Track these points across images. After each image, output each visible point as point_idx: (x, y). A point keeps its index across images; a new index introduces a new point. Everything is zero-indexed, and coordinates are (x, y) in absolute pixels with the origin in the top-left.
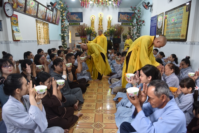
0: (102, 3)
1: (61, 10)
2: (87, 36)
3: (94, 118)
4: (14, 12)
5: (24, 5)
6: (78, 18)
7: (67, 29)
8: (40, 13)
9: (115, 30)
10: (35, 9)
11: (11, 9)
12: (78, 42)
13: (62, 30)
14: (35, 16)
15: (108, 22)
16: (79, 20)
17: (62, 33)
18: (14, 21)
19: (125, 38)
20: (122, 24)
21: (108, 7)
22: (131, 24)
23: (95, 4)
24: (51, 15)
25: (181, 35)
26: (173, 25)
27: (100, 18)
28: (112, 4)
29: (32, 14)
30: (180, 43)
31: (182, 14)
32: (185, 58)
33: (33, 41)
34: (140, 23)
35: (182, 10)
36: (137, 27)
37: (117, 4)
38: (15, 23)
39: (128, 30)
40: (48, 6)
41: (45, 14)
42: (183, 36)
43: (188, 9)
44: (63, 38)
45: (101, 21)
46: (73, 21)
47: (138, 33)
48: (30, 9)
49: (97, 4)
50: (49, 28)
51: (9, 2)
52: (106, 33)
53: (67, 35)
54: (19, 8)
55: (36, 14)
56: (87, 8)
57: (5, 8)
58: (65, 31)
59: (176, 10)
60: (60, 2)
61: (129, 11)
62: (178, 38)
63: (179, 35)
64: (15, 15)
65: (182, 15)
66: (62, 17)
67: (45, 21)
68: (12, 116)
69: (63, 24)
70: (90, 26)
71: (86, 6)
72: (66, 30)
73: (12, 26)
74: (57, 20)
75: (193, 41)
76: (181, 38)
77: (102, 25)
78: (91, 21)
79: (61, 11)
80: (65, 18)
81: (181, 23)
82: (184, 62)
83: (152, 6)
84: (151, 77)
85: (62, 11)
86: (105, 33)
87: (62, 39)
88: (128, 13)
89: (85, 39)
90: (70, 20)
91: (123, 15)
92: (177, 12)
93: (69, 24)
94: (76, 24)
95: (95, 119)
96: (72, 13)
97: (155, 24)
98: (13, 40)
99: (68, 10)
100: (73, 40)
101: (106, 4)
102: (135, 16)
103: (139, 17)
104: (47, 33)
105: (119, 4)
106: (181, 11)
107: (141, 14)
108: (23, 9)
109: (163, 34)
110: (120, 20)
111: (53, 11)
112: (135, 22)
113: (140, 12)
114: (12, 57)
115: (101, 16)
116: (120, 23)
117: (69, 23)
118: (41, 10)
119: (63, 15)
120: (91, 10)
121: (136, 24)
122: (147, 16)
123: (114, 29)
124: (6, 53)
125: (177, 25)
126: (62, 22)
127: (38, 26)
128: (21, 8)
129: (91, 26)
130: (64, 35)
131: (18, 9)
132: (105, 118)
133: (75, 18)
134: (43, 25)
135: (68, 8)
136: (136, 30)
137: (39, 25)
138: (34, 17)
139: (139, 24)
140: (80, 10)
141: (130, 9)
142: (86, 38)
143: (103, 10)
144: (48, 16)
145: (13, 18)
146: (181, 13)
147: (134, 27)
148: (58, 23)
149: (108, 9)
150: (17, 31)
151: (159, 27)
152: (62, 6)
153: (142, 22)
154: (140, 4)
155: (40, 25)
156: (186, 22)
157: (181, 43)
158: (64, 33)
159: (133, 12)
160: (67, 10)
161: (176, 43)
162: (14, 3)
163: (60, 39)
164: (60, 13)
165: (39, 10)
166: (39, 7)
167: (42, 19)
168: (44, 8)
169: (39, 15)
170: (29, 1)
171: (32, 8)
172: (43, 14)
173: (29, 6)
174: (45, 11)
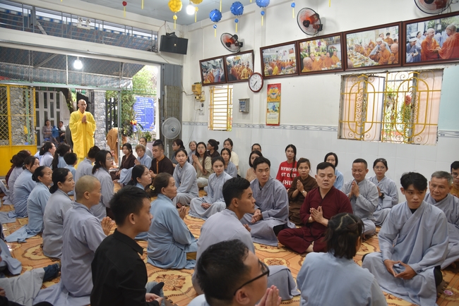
5: (295, 61)
11: (260, 81)
14: (336, 68)
18: (272, 95)
48: (314, 61)
57: (251, 82)
64: (276, 84)
98: (266, 123)
128: (287, 69)
131: (282, 73)
137: (358, 86)
145: (271, 90)
150: (273, 110)
162: (273, 67)
165: (352, 48)
166: (352, 41)
167: (378, 66)
168: (384, 31)
169: (358, 60)
170: (309, 47)
171: (319, 55)
172: (378, 52)
173: (309, 56)
174: (391, 37)
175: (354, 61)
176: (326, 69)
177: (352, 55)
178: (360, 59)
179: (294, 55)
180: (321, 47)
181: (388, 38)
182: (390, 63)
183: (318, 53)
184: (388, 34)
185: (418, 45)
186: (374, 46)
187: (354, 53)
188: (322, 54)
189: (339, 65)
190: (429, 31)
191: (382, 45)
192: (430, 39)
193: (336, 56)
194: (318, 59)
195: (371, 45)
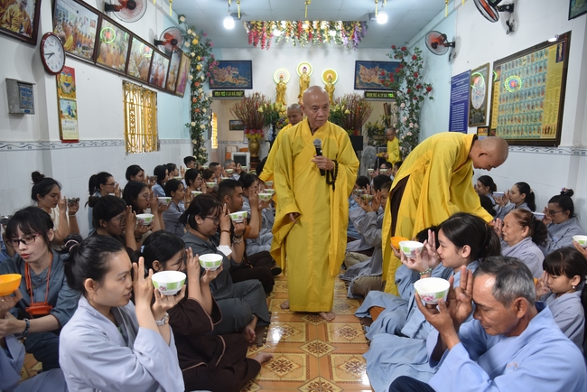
0: (310, 36)
1: (193, 54)
2: (264, 130)
3: (305, 368)
4: (67, 60)
5: (94, 41)
6: (237, 77)
7: (207, 108)
8: (134, 64)
9: (347, 111)
10: (122, 52)
11: (59, 53)
12: (237, 147)
13: (193, 112)
14: (121, 71)
15: (326, 89)
16: (242, 81)
17: (193, 120)
18: (64, 87)
19: (374, 134)
20: (365, 93)
21: (324, 47)
22: (391, 95)
23: (287, 37)
24: (164, 68)
25: (542, 127)
26: (517, 100)
27: (301, 78)
28: (336, 37)
29: (113, 67)
30: (540, 151)
31: (545, 67)
32: (559, 194)
33: (114, 143)
34: (420, 92)
35: (545, 57)
36: (412, 105)
37: (353, 37)
38: (67, 90)
39: (382, 112)
40: (157, 43)
41: (149, 64)
42: (547, 130)
43: (560, 55)
44: (196, 133)
45: (305, 86)
46: (224, 85)
47: (414, 122)
48: (109, 51)
49: (293, 38)
50: (159, 106)
51: (55, 33)
53: (206, 125)
54: (81, 49)
55: (124, 65)
56: (265, 49)
57: (45, 49)
58: (203, 113)
59: (525, 57)
60: (189, 32)
61: (388, 59)
62: (535, 135)
63: (536, 127)
64: (68, 68)
65: (543, 71)
66: (195, 73)
67: (148, 85)
68: (90, 357)
69: (196, 93)
71: (263, 42)
72: (205, 110)
73: (58, 99)
74: (180, 82)
75: (578, 145)
76: (543, 136)
78: (276, 86)
79: (191, 57)
80: (203, 78)
81: (543, 94)
82: (557, 204)
83: (454, 45)
84: (468, 249)
85: (196, 56)
87: (192, 138)
88: (382, 65)
89: (260, 136)
90: (216, 83)
91: (368, 68)
92: (530, 64)
93: (213, 93)
94: (233, 94)
95: (308, 371)
96: (223, 64)
97: (463, 95)
98: (61, 138)
99: (212, 53)
100: (223, 139)
101: (322, 39)
102: (403, 74)
103: (416, 75)
104: (153, 121)
105: (359, 39)
106: (542, 59)
107: (421, 66)
108: (91, 51)
109: (487, 125)
110: (361, 82)
111: (170, 58)
112: (406, 91)
113: (419, 62)
114: (60, 188)
115: (305, 73)
116: (361, 93)
117: (211, 91)
118: (138, 55)
119: (198, 68)
120: (276, 55)
121: (407, 96)
122: (440, 73)
123: (344, 111)
124: (43, 176)
125: (529, 98)
126: (194, 88)
127: (128, 100)
128: (84, 48)
129: (277, 100)
130: (198, 125)
132: (338, 367)
133: (229, 76)
134: (142, 97)
135: (211, 50)
136: (407, 112)
137: (130, 96)
138: (119, 75)
139: (417, 94)
140: (244, 55)
141: (390, 51)
142: (263, 136)
143: (310, 54)
144: (157, 71)
145: (63, 77)
146: (542, 64)
147: (403, 105)
148: (183, 90)
149: (326, 53)
150: (70, 114)
151: (477, 104)
152: (195, 42)
153: (425, 90)
154: (418, 38)
155: (135, 98)
156: (557, 90)
157: (542, 150)
158: (198, 119)
159: (400, 61)
160: (208, 55)
161: (529, 149)
162: (68, 35)
163: (188, 138)
164: (189, 62)
165: (133, 54)
166: (134, 46)
167: (139, 79)
169: (133, 69)
170: (108, 31)
171: (114, 47)
172: (142, 66)
173: (107, 43)
174: (149, 56)
175: (131, 68)
177: (132, 61)
178: (134, 67)
180: (117, 38)
182: (144, 79)
184: (148, 53)
185: (155, 70)
186: (141, 59)
187: (133, 59)
188: (116, 47)
191: (145, 61)
192: (158, 68)
194: (112, 51)
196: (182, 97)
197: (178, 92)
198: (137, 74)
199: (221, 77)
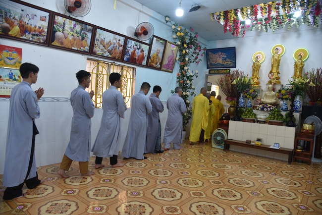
1: (179, 43)
5: (46, 30)
8: (102, 47)
9: (311, 84)
10: (83, 38)
13: (179, 83)
14: (85, 51)
15: (296, 66)
16: (229, 63)
27: (273, 57)
29: (73, 48)
38: (11, 62)
40: (136, 34)
41: (121, 48)
45: (277, 63)
46: (217, 66)
48: (66, 38)
52: (283, 92)
67: (123, 62)
70: (250, 76)
72: (188, 82)
74: (166, 62)
77: (278, 73)
80: (187, 59)
86: (280, 91)
90: (211, 64)
94: (223, 71)
111: (149, 45)
115: (276, 53)
117: (208, 69)
120: (255, 41)
123: (309, 83)
128: (34, 35)
129: (253, 75)
131: (24, 37)
133: (219, 59)
138: (82, 54)
140: (231, 43)
143: (284, 38)
144: (133, 53)
145: (5, 53)
149: (299, 35)
150: (11, 78)
162: (12, 25)
165: (98, 40)
166: (100, 35)
167: (111, 58)
168: (118, 37)
169: (100, 51)
170: (64, 24)
171: (72, 35)
172: (112, 49)
173: (63, 32)
174: (120, 42)
175: (98, 50)
176: (76, 49)
177: (98, 45)
178: (102, 50)
179: (46, 24)
180: (76, 29)
181: (119, 43)
182: (117, 58)
183: (71, 33)
184: (119, 40)
185: (130, 52)
186: (111, 44)
187: (99, 44)
188: (76, 35)
189: (87, 48)
190: (135, 47)
191: (115, 45)
192: (135, 51)
193: (86, 41)
194: (71, 38)
195: (110, 43)
196: (172, 72)
197: (163, 69)
198: (107, 54)
199: (214, 60)
